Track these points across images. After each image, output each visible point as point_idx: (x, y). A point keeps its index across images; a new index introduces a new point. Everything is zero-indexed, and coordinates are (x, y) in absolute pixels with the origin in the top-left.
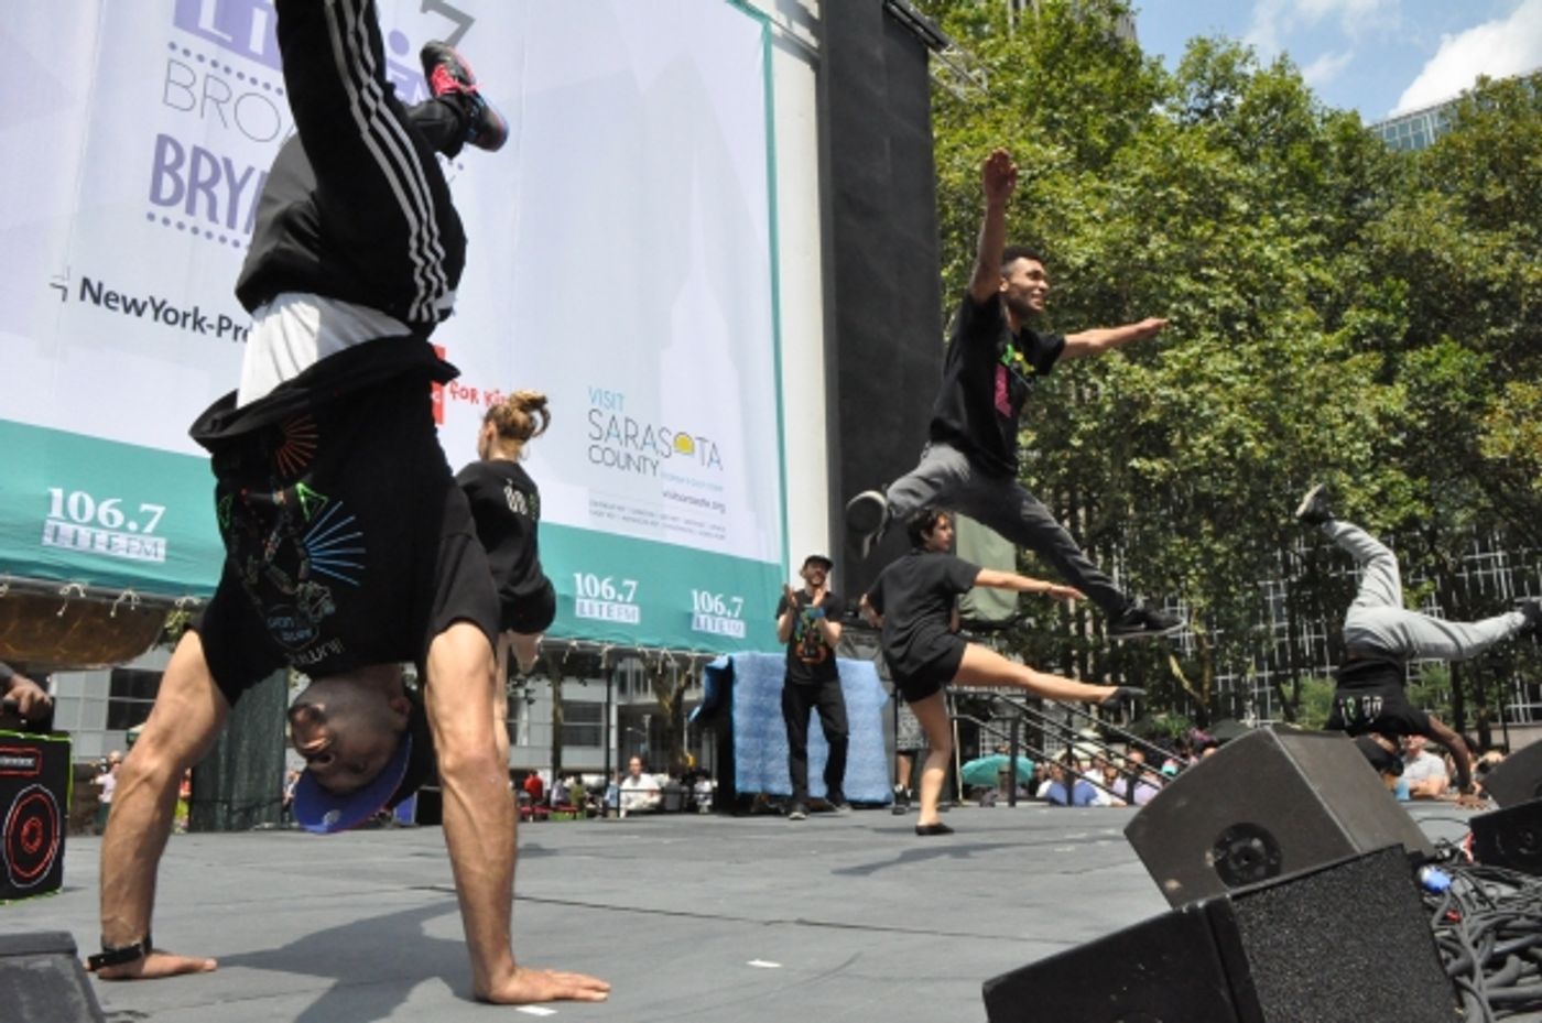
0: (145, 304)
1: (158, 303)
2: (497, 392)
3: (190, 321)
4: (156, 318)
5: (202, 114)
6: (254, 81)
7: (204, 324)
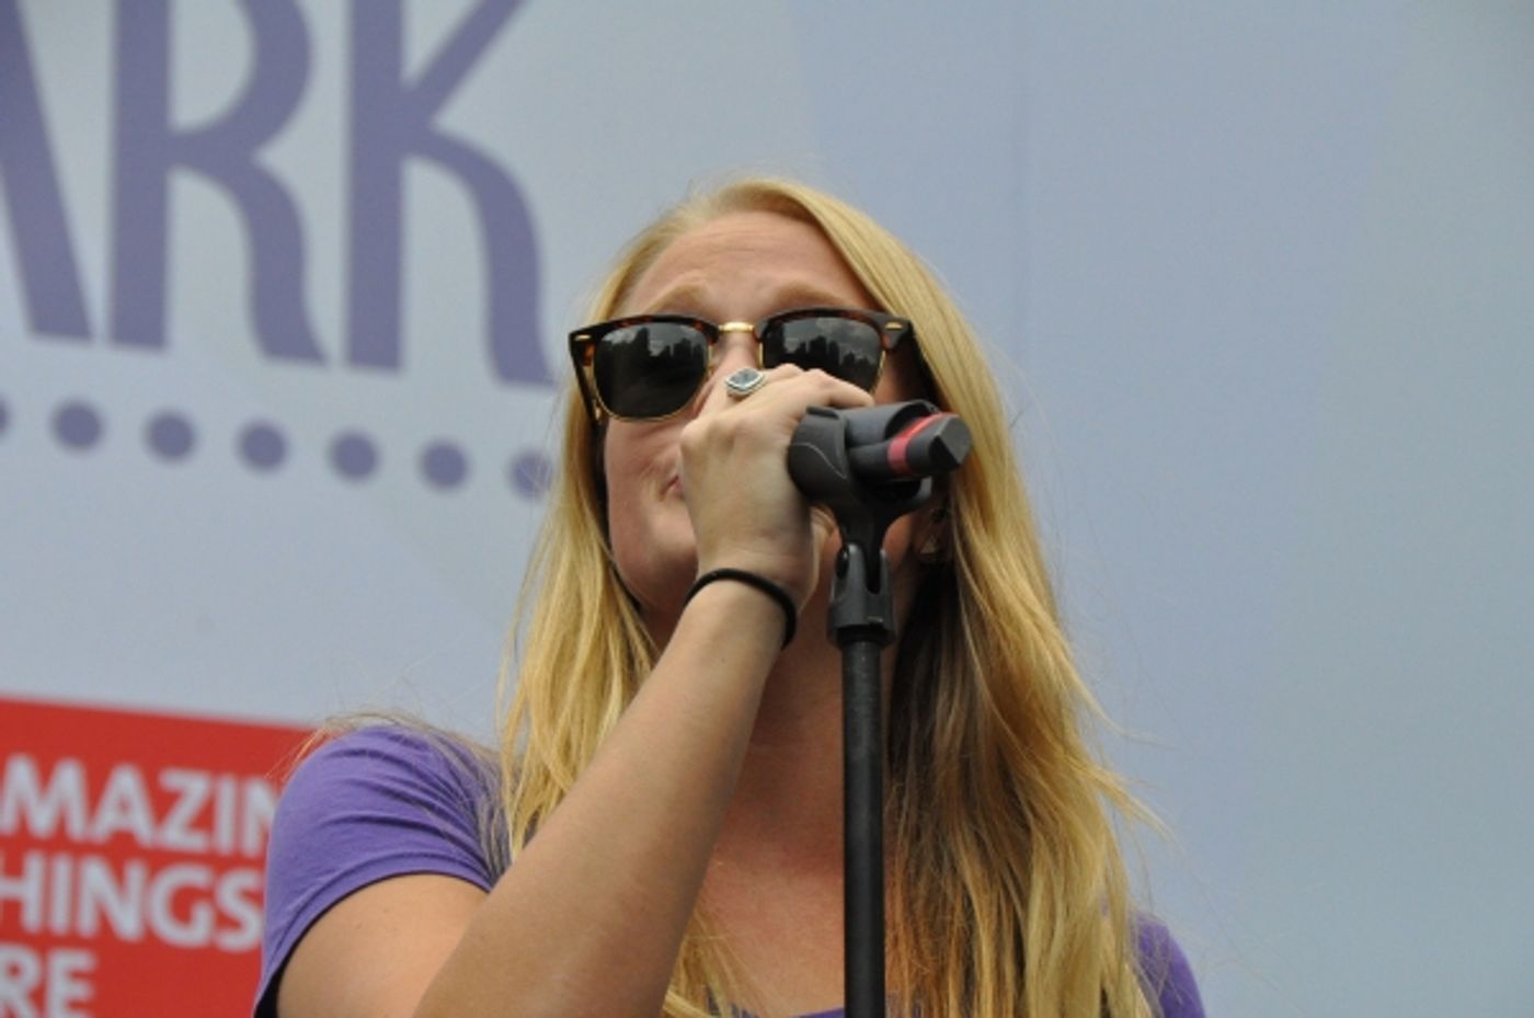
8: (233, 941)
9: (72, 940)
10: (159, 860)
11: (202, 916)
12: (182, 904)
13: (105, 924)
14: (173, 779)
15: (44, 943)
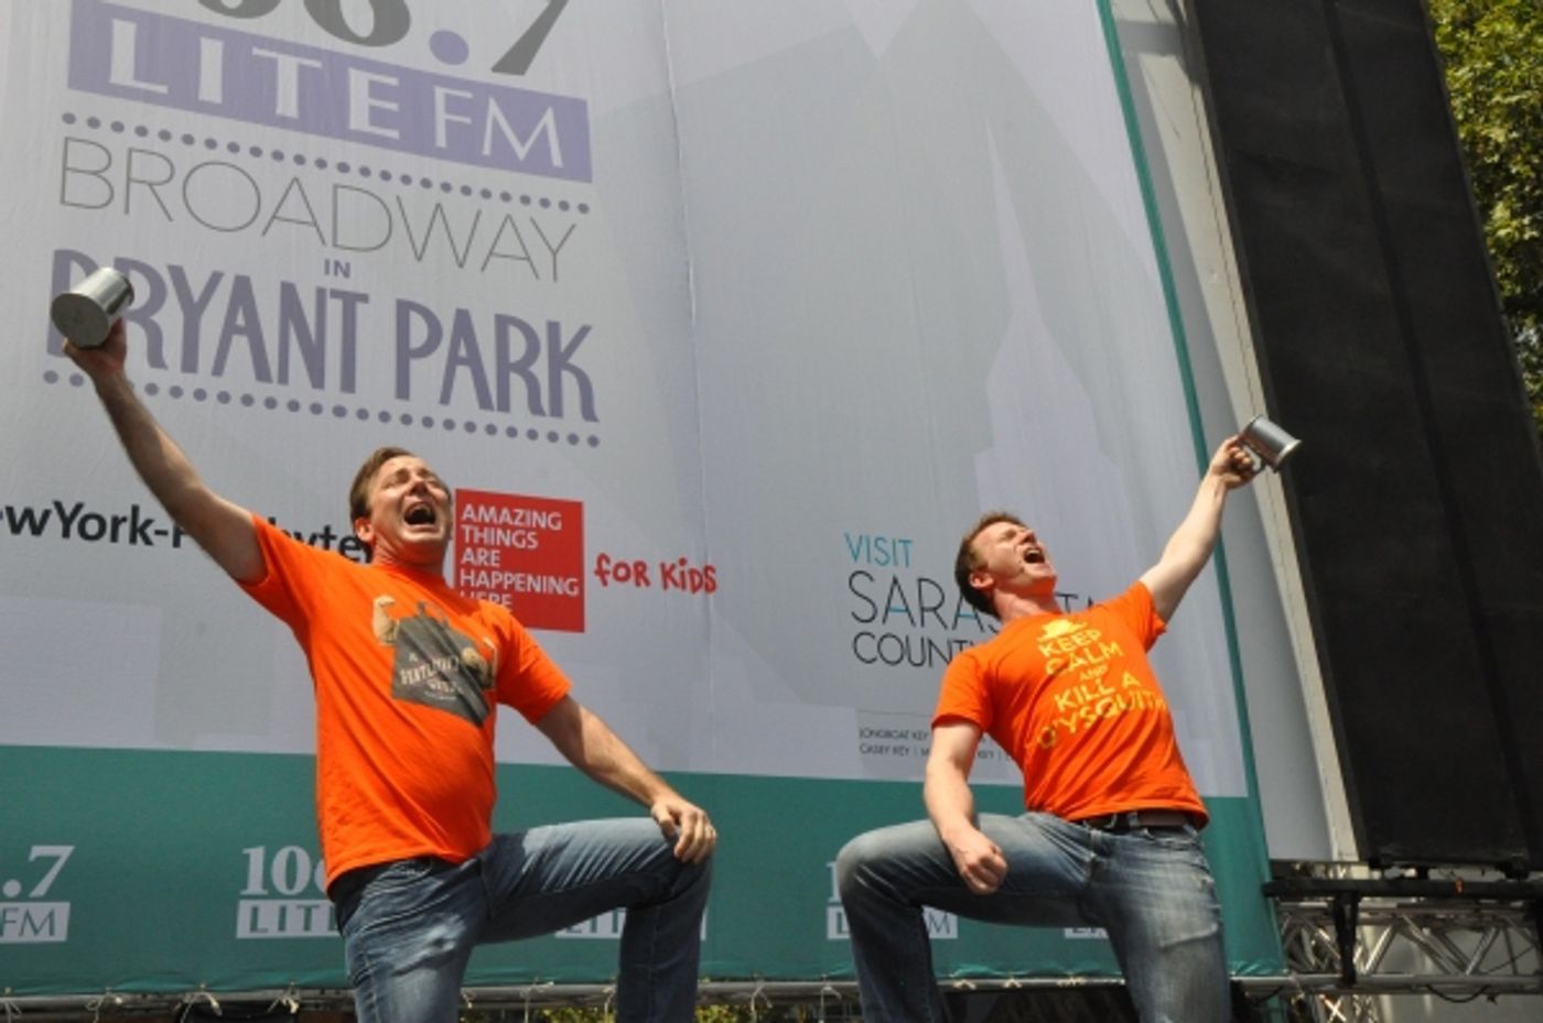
0: (46, 514)
1: (68, 511)
2: (683, 562)
3: (124, 530)
4: (66, 534)
5: (127, 211)
6: (211, 144)
7: (150, 531)
8: (530, 547)
9: (496, 547)
10: (513, 529)
11: (524, 542)
12: (519, 539)
13: (502, 543)
14: (517, 511)
15: (489, 548)
